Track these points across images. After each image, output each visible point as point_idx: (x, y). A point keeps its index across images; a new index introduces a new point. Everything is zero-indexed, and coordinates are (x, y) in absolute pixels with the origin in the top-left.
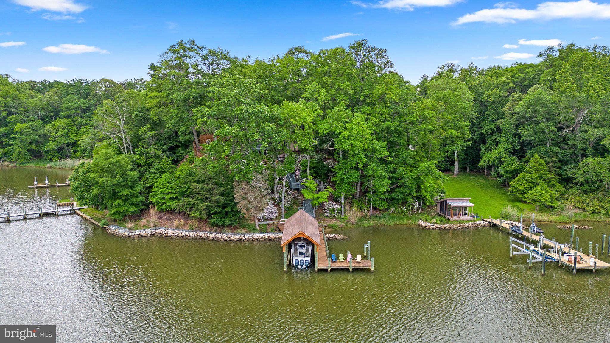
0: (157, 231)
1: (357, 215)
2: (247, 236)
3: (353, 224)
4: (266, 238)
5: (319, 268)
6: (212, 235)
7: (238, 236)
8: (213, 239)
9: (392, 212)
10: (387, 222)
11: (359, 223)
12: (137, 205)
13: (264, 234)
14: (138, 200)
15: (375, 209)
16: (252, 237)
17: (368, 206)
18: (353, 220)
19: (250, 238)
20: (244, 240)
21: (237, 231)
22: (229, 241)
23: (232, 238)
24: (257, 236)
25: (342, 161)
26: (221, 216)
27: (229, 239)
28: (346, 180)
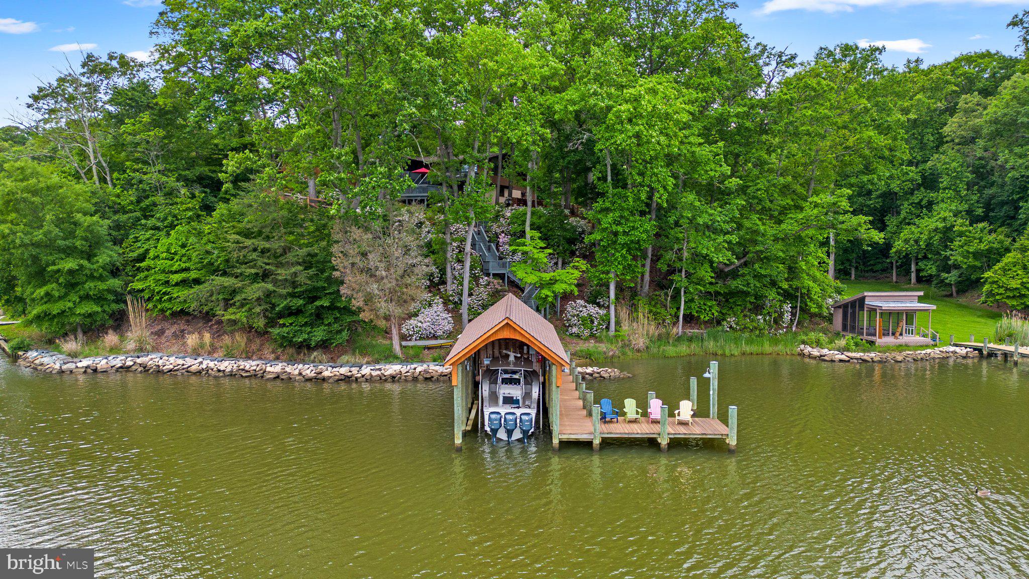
0: (139, 361)
1: (648, 331)
2: (366, 370)
3: (638, 351)
4: (416, 375)
5: (565, 437)
6: (276, 368)
7: (344, 370)
8: (278, 377)
9: (731, 327)
10: (722, 348)
11: (654, 350)
12: (99, 299)
13: (413, 366)
14: (102, 286)
15: (690, 319)
16: (378, 372)
17: (673, 312)
18: (641, 342)
19: (374, 373)
20: (357, 379)
21: (345, 358)
22: (319, 380)
23: (326, 374)
24: (392, 369)
25: (611, 190)
26: (302, 320)
27: (320, 376)
28: (622, 239)
